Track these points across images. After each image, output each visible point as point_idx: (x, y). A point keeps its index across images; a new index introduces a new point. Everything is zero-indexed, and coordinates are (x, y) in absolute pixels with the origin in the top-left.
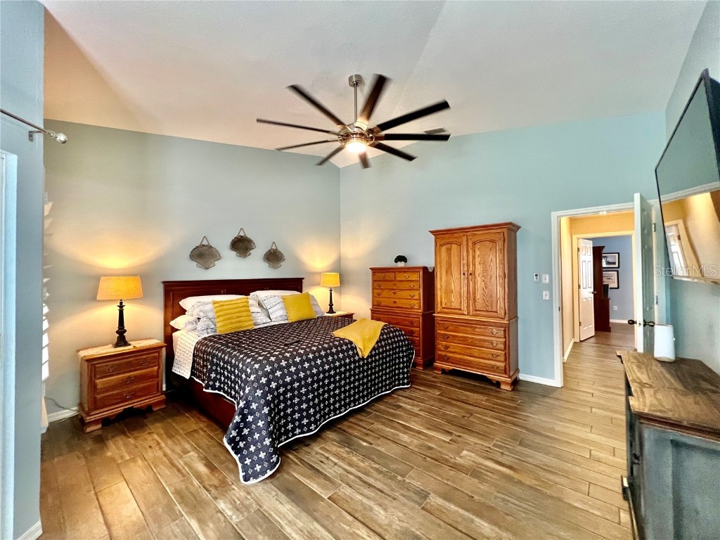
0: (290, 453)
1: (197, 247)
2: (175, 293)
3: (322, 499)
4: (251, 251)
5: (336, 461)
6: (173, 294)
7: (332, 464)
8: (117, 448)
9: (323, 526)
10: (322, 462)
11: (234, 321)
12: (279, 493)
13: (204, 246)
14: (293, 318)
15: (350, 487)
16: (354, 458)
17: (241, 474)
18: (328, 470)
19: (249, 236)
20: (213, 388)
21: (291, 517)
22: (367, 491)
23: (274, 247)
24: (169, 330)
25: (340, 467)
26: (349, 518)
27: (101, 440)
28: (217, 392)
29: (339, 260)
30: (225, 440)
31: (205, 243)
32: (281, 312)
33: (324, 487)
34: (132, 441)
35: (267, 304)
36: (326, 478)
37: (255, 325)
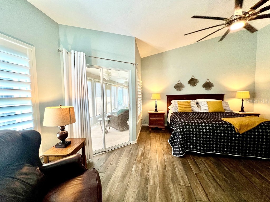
0: (191, 155)
1: (176, 84)
2: (170, 98)
3: (193, 172)
4: (197, 84)
5: (207, 166)
6: (169, 99)
7: (205, 166)
8: (152, 135)
9: (188, 178)
10: (201, 164)
11: (184, 108)
12: (180, 163)
13: (179, 83)
14: (211, 110)
15: (207, 176)
16: (216, 170)
17: (173, 152)
18: (201, 167)
19: (196, 78)
20: (173, 127)
21: (180, 169)
22: (212, 181)
23: (208, 81)
24: (168, 109)
25: (207, 169)
26: (199, 183)
27: (150, 132)
28: (173, 128)
29: (254, 84)
30: (168, 140)
31: (179, 82)
32: (207, 108)
33: (195, 170)
34: (155, 134)
35: (201, 104)
36: (199, 168)
37: (192, 111)
